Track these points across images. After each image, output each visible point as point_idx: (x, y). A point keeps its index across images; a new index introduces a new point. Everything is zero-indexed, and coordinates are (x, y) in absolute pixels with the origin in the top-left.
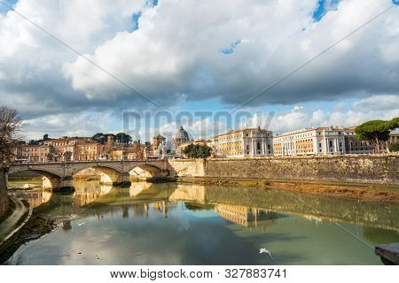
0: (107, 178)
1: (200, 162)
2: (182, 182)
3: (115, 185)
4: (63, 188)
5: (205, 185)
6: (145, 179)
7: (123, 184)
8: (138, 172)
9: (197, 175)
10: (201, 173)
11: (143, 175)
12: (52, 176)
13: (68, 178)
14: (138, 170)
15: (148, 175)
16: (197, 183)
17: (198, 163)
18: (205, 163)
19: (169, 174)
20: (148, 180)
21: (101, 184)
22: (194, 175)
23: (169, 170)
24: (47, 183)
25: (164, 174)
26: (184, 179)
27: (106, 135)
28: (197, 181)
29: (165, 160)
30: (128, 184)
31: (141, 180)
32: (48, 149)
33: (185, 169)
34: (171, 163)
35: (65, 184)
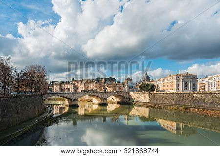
0: (96, 101)
1: (146, 94)
2: (136, 105)
3: (100, 105)
4: (73, 105)
5: (148, 107)
7: (104, 105)
8: (112, 98)
9: (145, 101)
10: (147, 101)
11: (115, 100)
12: (69, 99)
13: (76, 100)
14: (114, 97)
15: (118, 100)
16: (143, 106)
18: (149, 95)
19: (129, 100)
20: (118, 103)
21: (93, 104)
22: (143, 101)
23: (130, 98)
24: (67, 102)
25: (127, 100)
26: (137, 104)
27: (102, 79)
28: (144, 105)
29: (128, 92)
30: (106, 105)
31: (115, 103)
32: (73, 86)
33: (138, 98)
34: (130, 94)
35: (74, 103)
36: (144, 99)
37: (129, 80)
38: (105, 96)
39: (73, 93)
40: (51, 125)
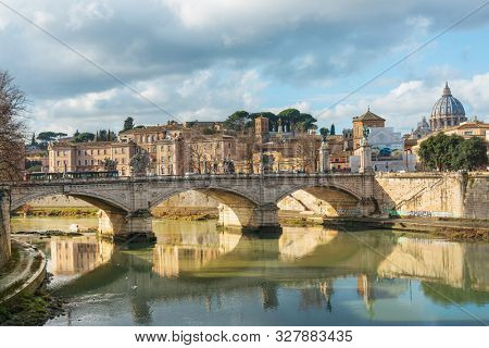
0: (230, 216)
1: (452, 182)
2: (404, 231)
3: (247, 231)
4: (132, 235)
5: (459, 239)
6: (320, 220)
7: (265, 230)
8: (301, 202)
9: (443, 215)
10: (456, 210)
11: (317, 209)
12: (115, 211)
13: (141, 214)
14: (309, 199)
15: (328, 210)
16: (439, 233)
17: (449, 182)
18: (465, 183)
19: (377, 210)
20: (328, 224)
21: (220, 228)
22: (436, 214)
23: (377, 201)
24: (105, 224)
25: (365, 211)
26: (410, 225)
28: (446, 230)
29: (369, 176)
31: (312, 224)
32: (127, 150)
33: (415, 199)
34: (381, 181)
35: (135, 226)
36: (444, 206)
37: (371, 120)
38: (268, 194)
39: (130, 183)
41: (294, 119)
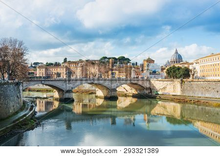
0: (100, 93)
1: (177, 82)
2: (161, 99)
3: (106, 98)
4: (66, 99)
5: (179, 102)
6: (131, 95)
7: (112, 98)
8: (125, 88)
9: (174, 94)
10: (178, 92)
11: (130, 91)
12: (60, 90)
13: (69, 91)
14: (128, 87)
15: (134, 91)
16: (172, 100)
17: (176, 83)
18: (182, 83)
19: (151, 92)
20: (134, 96)
21: (97, 97)
22: (171, 94)
23: (151, 89)
24: (56, 94)
25: (147, 92)
26: (162, 97)
27: (109, 58)
28: (174, 99)
29: (148, 80)
31: (129, 96)
32: (65, 69)
33: (164, 88)
34: (152, 82)
35: (67, 95)
36: (174, 91)
37: (150, 61)
38: (114, 85)
39: (65, 81)
40: (32, 129)
41: (123, 60)
